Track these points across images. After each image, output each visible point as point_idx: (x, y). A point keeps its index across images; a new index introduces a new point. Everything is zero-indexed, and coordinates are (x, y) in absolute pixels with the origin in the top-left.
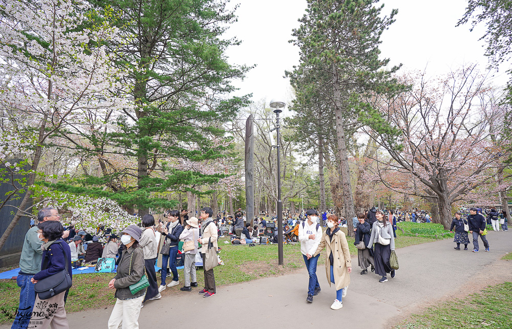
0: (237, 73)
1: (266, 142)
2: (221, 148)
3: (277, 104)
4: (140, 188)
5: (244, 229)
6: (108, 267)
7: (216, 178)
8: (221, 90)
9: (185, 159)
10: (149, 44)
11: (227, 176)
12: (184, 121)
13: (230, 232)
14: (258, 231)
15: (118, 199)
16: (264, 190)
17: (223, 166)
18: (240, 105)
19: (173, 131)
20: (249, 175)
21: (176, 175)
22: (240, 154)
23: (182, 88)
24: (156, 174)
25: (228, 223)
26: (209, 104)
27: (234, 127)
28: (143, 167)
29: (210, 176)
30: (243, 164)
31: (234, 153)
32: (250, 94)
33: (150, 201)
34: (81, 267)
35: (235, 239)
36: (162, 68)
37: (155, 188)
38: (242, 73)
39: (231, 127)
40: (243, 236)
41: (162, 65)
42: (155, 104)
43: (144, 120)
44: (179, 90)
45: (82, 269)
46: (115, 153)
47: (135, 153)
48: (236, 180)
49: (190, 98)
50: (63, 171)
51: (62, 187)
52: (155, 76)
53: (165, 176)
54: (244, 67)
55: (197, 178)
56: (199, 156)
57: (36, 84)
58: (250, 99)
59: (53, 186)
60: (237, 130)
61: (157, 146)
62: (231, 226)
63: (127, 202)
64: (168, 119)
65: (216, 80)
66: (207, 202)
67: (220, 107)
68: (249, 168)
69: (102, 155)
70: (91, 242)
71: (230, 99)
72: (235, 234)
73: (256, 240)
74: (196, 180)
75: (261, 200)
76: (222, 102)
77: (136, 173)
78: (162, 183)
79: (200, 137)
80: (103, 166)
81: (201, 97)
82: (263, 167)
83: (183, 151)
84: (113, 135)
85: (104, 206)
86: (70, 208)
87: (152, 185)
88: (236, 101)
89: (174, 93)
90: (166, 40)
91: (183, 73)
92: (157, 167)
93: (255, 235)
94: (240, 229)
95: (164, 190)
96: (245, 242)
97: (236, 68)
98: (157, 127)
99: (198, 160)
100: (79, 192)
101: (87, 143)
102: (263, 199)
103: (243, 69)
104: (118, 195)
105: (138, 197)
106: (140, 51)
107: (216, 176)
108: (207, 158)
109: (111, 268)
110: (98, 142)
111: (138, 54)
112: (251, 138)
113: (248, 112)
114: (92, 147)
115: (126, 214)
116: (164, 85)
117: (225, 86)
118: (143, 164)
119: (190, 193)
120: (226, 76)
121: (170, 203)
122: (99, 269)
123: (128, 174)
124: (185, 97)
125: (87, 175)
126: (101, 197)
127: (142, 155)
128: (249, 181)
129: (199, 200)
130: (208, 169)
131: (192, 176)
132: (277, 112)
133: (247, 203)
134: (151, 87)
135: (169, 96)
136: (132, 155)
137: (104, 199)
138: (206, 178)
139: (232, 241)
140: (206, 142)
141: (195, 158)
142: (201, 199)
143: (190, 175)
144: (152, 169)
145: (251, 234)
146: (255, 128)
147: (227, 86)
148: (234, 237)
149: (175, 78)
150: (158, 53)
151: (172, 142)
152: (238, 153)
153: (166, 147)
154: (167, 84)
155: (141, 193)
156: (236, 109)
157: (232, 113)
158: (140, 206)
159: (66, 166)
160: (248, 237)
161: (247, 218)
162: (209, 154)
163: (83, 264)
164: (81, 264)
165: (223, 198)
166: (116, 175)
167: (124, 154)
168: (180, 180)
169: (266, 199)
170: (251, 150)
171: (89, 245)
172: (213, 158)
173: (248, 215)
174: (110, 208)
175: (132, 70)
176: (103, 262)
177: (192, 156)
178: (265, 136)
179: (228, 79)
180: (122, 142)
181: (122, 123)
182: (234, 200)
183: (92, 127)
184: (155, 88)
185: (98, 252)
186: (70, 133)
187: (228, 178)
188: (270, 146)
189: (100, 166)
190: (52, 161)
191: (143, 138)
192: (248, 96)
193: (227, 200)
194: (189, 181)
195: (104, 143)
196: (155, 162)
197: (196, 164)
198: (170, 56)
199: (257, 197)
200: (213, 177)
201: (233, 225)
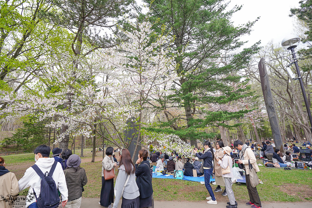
0: (244, 31)
1: (281, 77)
2: (240, 90)
3: (290, 41)
4: (189, 126)
5: (274, 154)
6: (180, 176)
7: (241, 114)
8: (232, 48)
9: (215, 103)
10: (180, 38)
11: (250, 111)
12: (209, 78)
13: (261, 156)
14: (291, 156)
15: (179, 134)
16: (287, 120)
17: (243, 105)
18: (251, 54)
19: (203, 86)
20: (270, 108)
21: (211, 115)
22: (256, 92)
23: (204, 56)
24: (196, 117)
25: (258, 149)
26: (224, 61)
27: (247, 72)
28: (189, 113)
29: (235, 113)
30: (261, 99)
31: (251, 93)
32: (258, 42)
33: (198, 135)
34: (166, 174)
35: (267, 163)
36: (189, 49)
37: (199, 126)
38: (248, 29)
39: (245, 73)
40: (275, 161)
41: (189, 47)
42: (189, 72)
43: (185, 84)
44: (203, 58)
45: (167, 175)
46: (172, 107)
47: (183, 105)
48: (258, 113)
49: (210, 61)
50: (148, 121)
51: (151, 130)
52: (187, 55)
53: (203, 117)
54: (249, 24)
55: (226, 115)
56: (225, 99)
57: (133, 79)
58: (259, 46)
59: (147, 129)
60: (250, 74)
61: (195, 98)
62: (261, 152)
63: (184, 136)
64: (199, 79)
65: (228, 42)
66: (234, 133)
67: (234, 60)
68: (269, 102)
69: (165, 109)
70: (168, 160)
71: (241, 52)
72: (266, 158)
73: (291, 164)
74: (226, 117)
75: (285, 129)
76: (235, 56)
77: (185, 117)
78: (202, 122)
79: (222, 86)
80: (167, 116)
81: (217, 58)
82: (282, 99)
83: (212, 98)
84: (170, 97)
85: (172, 139)
86: (158, 141)
87: (196, 124)
88: (247, 52)
89: (200, 62)
90: (189, 30)
91: (203, 46)
92: (196, 112)
93: (288, 159)
94: (271, 154)
95: (204, 127)
96: (279, 166)
97: (242, 27)
98: (194, 86)
99: (224, 102)
100: (159, 131)
101: (158, 104)
102: (288, 127)
103: (248, 25)
104: (178, 132)
105: (190, 132)
106: (175, 44)
107: (241, 112)
108: (230, 100)
109: (181, 177)
110: (163, 102)
111: (175, 46)
112: (265, 77)
113: (258, 57)
114: (160, 106)
115: (185, 144)
116: (193, 59)
117: (235, 43)
118: (188, 111)
119: (221, 127)
120: (234, 37)
121: (211, 135)
122: (175, 177)
123: (181, 118)
124: (207, 61)
125: (160, 121)
126: (170, 133)
127: (187, 105)
128: (271, 113)
129: (228, 132)
130: (233, 108)
131: (223, 114)
132: (291, 48)
133: (273, 131)
134: (185, 63)
135: (197, 65)
136: (182, 106)
137: (172, 135)
138: (233, 115)
139: (265, 164)
140: (228, 89)
141: (222, 101)
142: (230, 131)
143: (222, 114)
144: (193, 113)
145: (284, 158)
146: (267, 68)
147: (237, 43)
148: (266, 161)
149: (199, 52)
150: (185, 41)
151: (203, 94)
152: (255, 92)
153: (201, 98)
154: (194, 58)
155: (192, 129)
156: (248, 58)
157: (245, 61)
158: (192, 137)
159: (149, 117)
160: (281, 161)
161: (276, 144)
162: (232, 97)
163: (167, 173)
164: (166, 173)
165: (248, 129)
166: (175, 120)
167: (178, 107)
168: (214, 118)
169: (291, 126)
170: (268, 87)
171: (168, 162)
172: (236, 100)
173: (277, 142)
174: (176, 140)
175: (176, 56)
176: (177, 173)
177: (218, 100)
178: (278, 72)
179: (237, 38)
180: (175, 100)
181: (173, 89)
182: (258, 130)
183: (159, 95)
184: (187, 62)
185: (173, 166)
186: (150, 100)
187: (251, 112)
188: (286, 80)
189: (165, 116)
190: (144, 116)
191: (187, 95)
192: (256, 45)
193: (252, 130)
194: (221, 118)
195: (165, 102)
196: (194, 109)
197: (222, 106)
198: (193, 39)
199: (282, 126)
200: (238, 113)
201: (262, 150)
